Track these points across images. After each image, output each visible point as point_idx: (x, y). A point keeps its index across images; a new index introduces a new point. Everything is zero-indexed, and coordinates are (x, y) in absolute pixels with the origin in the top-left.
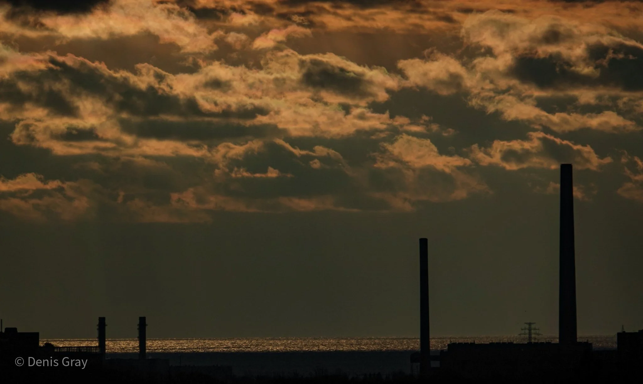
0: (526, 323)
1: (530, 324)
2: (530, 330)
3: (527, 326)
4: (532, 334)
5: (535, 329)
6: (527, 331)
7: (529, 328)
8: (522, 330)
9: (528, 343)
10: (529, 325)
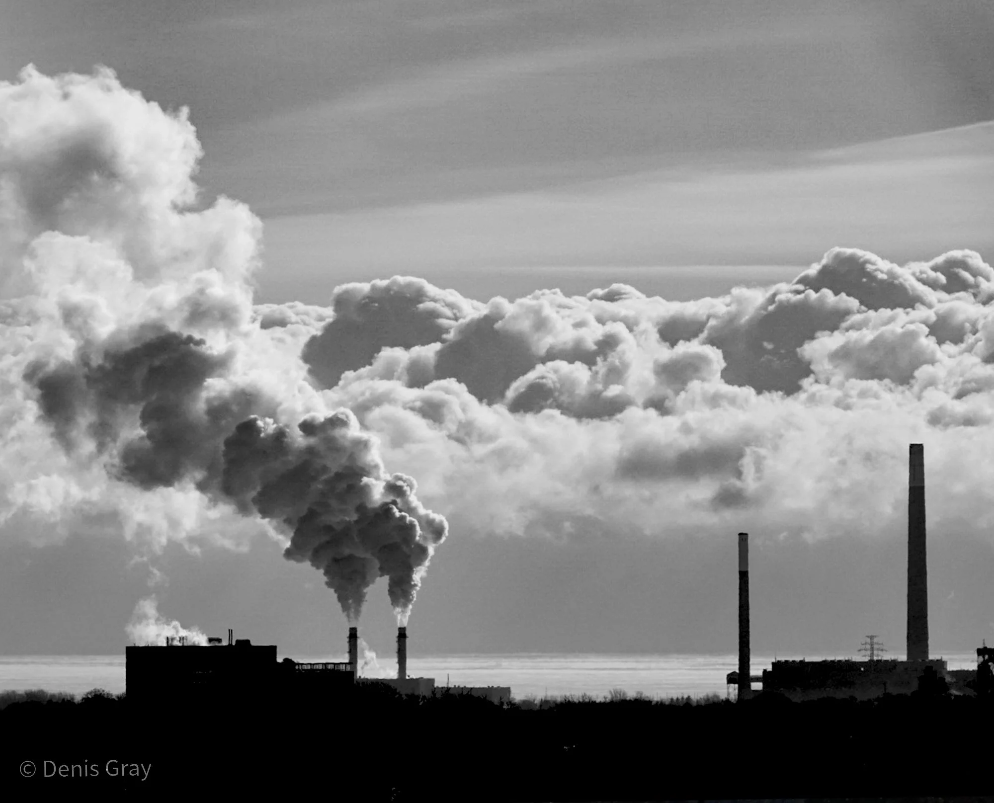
0: (868, 637)
1: (872, 637)
2: (872, 644)
3: (868, 640)
4: (874, 649)
5: (878, 644)
6: (868, 647)
7: (871, 643)
8: (862, 644)
9: (869, 660)
10: (871, 639)
